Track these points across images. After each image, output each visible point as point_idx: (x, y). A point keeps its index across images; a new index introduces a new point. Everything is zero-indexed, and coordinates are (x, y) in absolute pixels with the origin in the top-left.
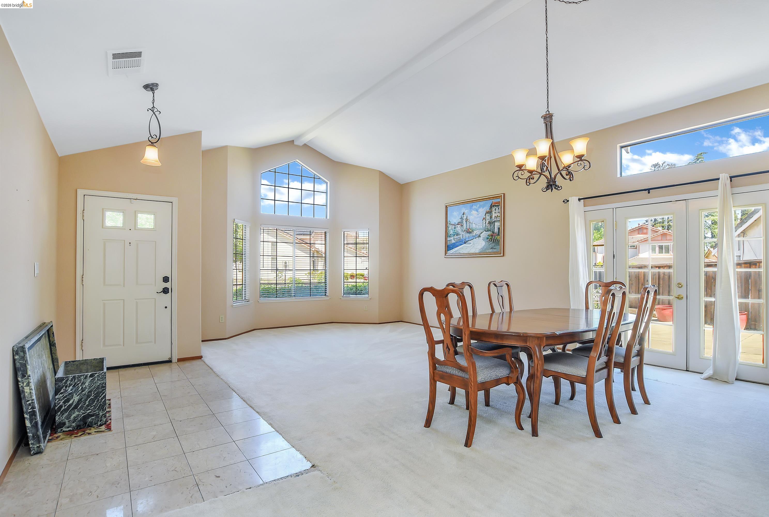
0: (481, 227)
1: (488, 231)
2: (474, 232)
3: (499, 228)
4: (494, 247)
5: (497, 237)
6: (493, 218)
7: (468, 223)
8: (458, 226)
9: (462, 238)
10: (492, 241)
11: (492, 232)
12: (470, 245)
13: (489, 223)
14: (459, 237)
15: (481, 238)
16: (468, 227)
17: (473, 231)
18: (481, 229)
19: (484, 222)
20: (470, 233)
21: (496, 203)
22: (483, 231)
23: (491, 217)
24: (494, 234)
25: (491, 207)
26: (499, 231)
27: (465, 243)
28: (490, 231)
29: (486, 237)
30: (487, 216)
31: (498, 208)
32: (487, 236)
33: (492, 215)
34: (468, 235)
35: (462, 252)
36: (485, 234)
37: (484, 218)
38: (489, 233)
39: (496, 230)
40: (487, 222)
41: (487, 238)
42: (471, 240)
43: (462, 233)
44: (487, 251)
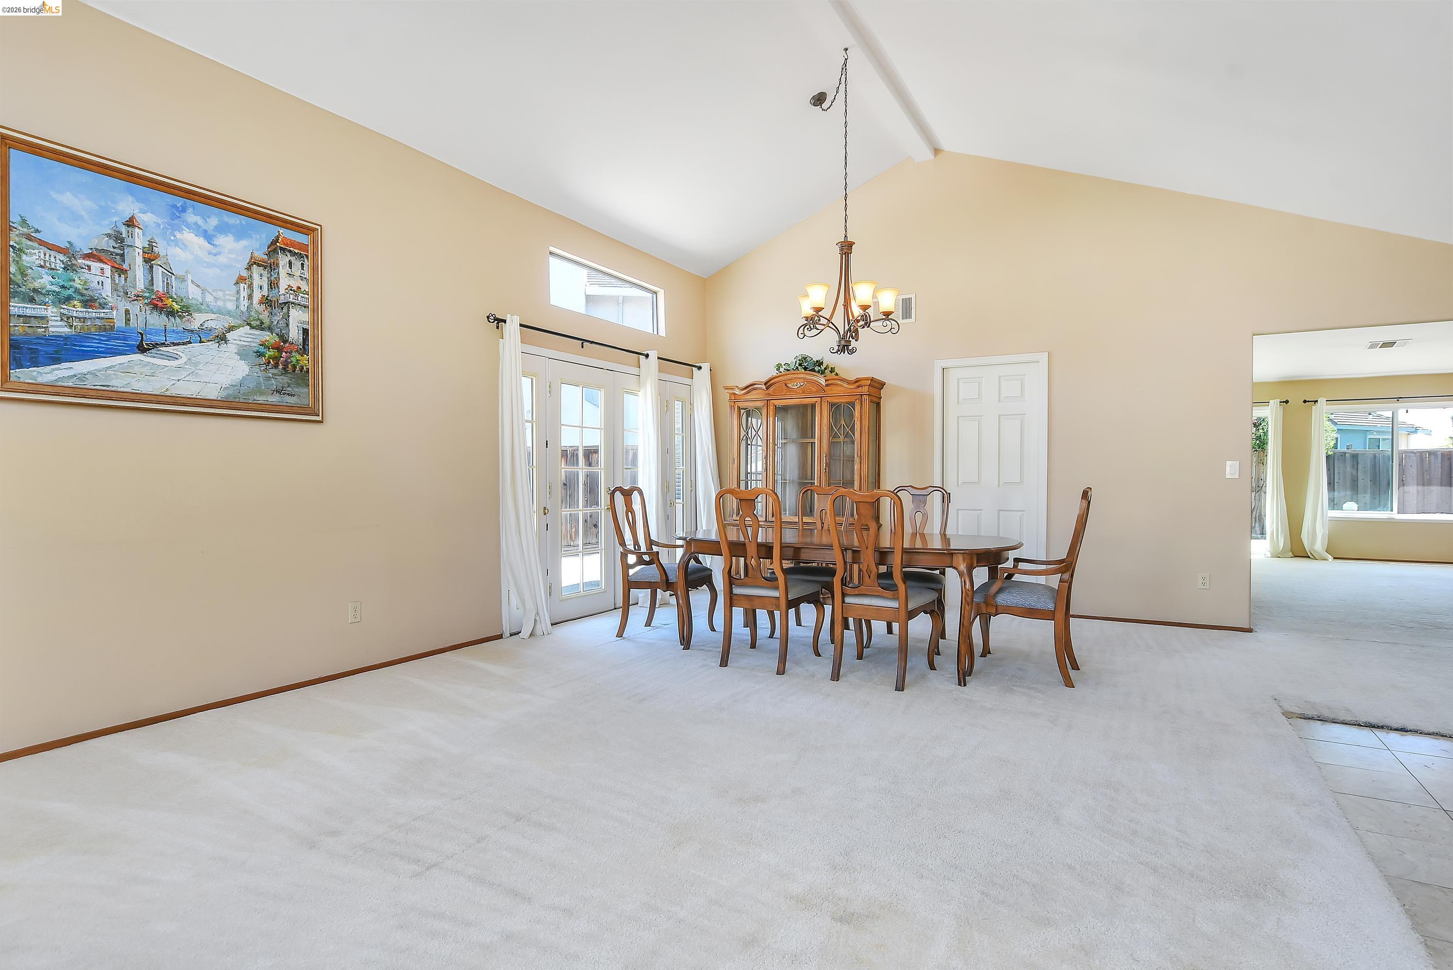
0: (231, 306)
1: (261, 327)
2: (196, 315)
3: (305, 331)
4: (289, 389)
5: (299, 357)
6: (282, 291)
7: (158, 272)
8: (95, 266)
9: (120, 323)
10: (281, 367)
11: (278, 335)
12: (175, 363)
13: (267, 301)
14: (102, 315)
15: (231, 348)
16: (159, 286)
17: (187, 310)
18: (228, 313)
19: (244, 294)
20: (171, 313)
21: (293, 244)
22: (240, 322)
23: (273, 285)
24: (287, 345)
25: (274, 248)
26: (305, 340)
27: (142, 349)
28: (270, 329)
29: (255, 349)
30: (256, 276)
31: (302, 265)
32: (255, 346)
33: (278, 279)
34: (157, 321)
35: (119, 383)
36: (243, 336)
37: (241, 279)
38: (269, 337)
39: (294, 334)
40: (257, 296)
41: (260, 354)
42: (178, 344)
43: (123, 305)
44: (261, 399)
